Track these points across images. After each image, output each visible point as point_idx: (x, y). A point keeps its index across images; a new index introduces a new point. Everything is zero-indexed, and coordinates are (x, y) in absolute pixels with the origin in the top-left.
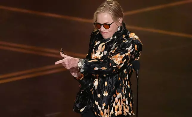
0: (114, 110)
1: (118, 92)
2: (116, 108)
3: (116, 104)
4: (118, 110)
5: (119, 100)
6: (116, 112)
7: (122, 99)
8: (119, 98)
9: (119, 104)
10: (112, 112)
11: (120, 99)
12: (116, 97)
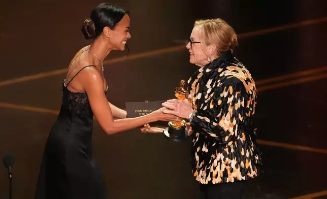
0: (211, 176)
1: (218, 153)
2: (215, 173)
3: (215, 168)
4: (216, 176)
5: (219, 163)
6: (214, 179)
7: (223, 161)
8: (218, 160)
9: (218, 168)
10: (209, 179)
11: (220, 161)
12: (216, 158)
